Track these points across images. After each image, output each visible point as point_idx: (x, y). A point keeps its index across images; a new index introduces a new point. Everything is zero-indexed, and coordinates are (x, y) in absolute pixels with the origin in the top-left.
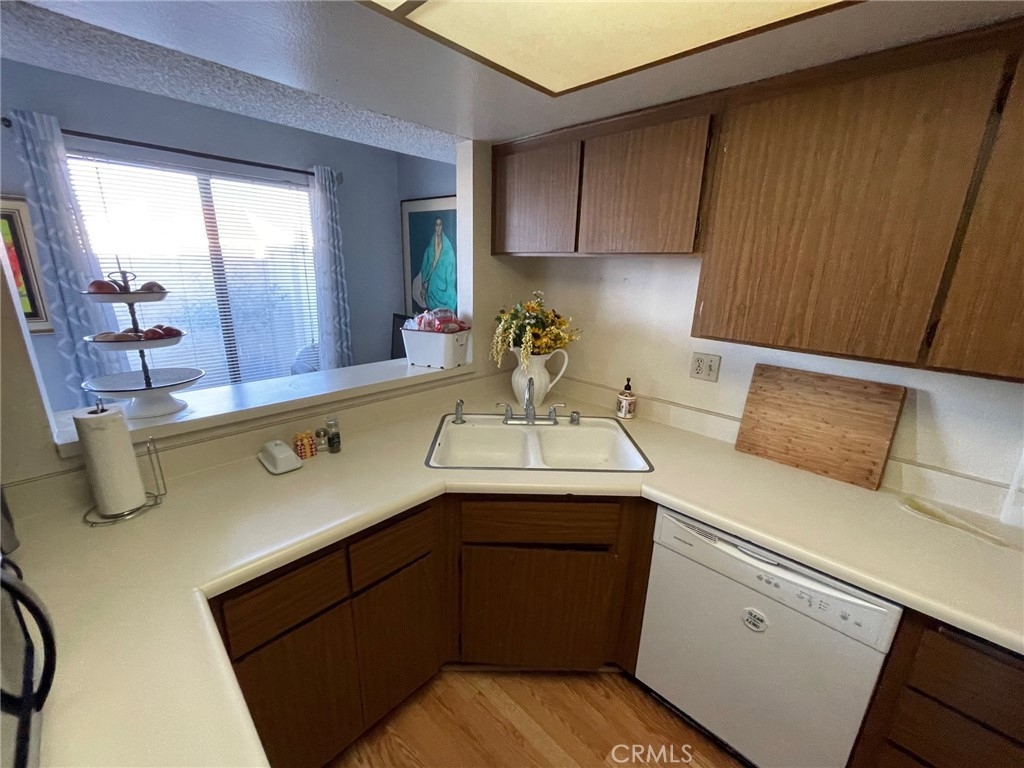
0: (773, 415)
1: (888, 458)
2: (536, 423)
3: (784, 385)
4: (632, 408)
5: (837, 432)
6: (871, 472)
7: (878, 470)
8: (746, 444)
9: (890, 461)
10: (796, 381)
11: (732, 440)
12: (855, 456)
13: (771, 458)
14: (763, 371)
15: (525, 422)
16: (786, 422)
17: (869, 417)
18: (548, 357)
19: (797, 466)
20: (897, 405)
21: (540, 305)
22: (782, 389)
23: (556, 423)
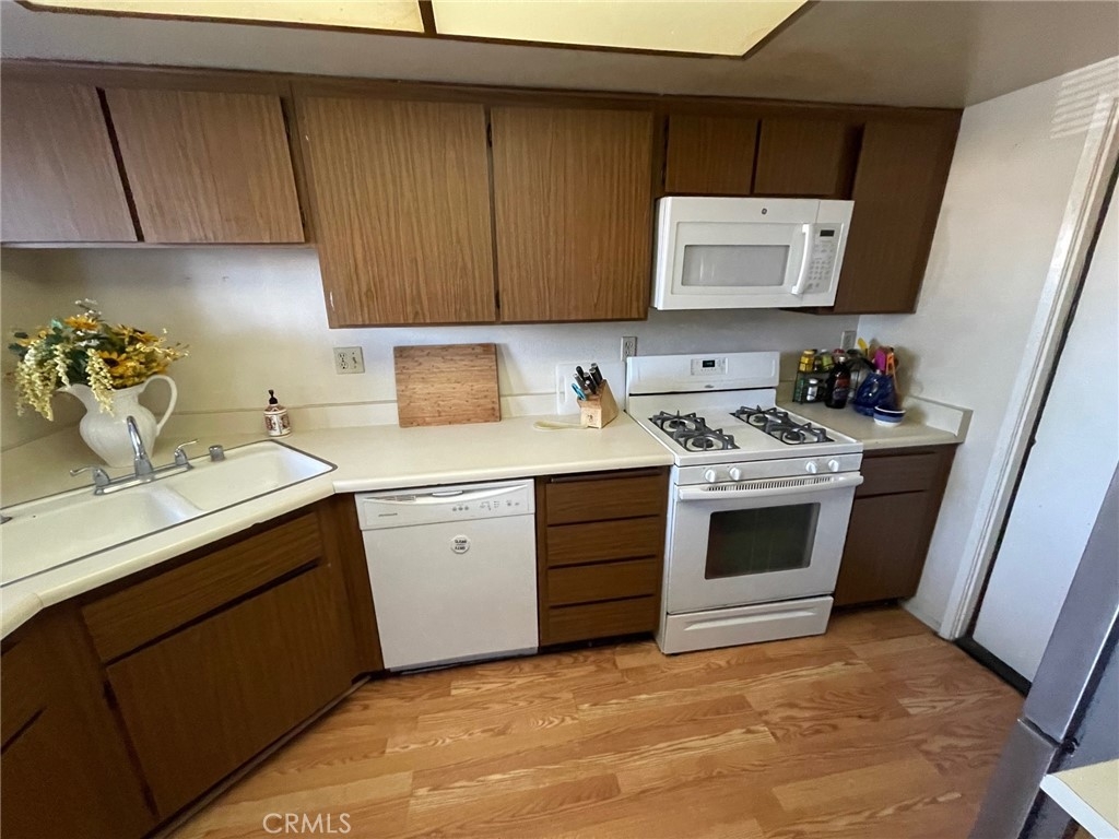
0: (419, 388)
1: (499, 396)
2: (157, 476)
3: (421, 360)
4: (286, 422)
5: (467, 388)
6: (493, 409)
7: (497, 406)
8: (408, 420)
9: (502, 399)
10: (428, 354)
11: (395, 420)
12: (482, 401)
13: (429, 424)
14: (401, 353)
15: (138, 482)
16: (432, 390)
17: (481, 371)
18: (141, 389)
19: (450, 423)
20: (494, 357)
21: (96, 318)
22: (420, 364)
23: (191, 468)
